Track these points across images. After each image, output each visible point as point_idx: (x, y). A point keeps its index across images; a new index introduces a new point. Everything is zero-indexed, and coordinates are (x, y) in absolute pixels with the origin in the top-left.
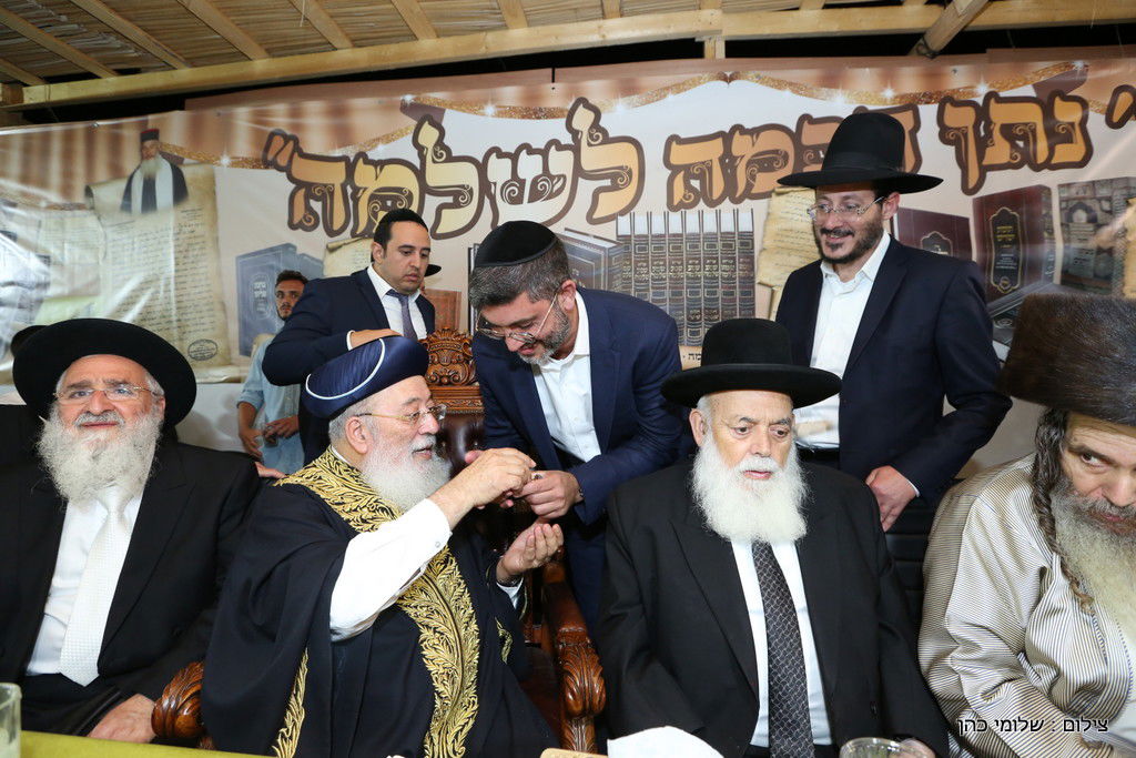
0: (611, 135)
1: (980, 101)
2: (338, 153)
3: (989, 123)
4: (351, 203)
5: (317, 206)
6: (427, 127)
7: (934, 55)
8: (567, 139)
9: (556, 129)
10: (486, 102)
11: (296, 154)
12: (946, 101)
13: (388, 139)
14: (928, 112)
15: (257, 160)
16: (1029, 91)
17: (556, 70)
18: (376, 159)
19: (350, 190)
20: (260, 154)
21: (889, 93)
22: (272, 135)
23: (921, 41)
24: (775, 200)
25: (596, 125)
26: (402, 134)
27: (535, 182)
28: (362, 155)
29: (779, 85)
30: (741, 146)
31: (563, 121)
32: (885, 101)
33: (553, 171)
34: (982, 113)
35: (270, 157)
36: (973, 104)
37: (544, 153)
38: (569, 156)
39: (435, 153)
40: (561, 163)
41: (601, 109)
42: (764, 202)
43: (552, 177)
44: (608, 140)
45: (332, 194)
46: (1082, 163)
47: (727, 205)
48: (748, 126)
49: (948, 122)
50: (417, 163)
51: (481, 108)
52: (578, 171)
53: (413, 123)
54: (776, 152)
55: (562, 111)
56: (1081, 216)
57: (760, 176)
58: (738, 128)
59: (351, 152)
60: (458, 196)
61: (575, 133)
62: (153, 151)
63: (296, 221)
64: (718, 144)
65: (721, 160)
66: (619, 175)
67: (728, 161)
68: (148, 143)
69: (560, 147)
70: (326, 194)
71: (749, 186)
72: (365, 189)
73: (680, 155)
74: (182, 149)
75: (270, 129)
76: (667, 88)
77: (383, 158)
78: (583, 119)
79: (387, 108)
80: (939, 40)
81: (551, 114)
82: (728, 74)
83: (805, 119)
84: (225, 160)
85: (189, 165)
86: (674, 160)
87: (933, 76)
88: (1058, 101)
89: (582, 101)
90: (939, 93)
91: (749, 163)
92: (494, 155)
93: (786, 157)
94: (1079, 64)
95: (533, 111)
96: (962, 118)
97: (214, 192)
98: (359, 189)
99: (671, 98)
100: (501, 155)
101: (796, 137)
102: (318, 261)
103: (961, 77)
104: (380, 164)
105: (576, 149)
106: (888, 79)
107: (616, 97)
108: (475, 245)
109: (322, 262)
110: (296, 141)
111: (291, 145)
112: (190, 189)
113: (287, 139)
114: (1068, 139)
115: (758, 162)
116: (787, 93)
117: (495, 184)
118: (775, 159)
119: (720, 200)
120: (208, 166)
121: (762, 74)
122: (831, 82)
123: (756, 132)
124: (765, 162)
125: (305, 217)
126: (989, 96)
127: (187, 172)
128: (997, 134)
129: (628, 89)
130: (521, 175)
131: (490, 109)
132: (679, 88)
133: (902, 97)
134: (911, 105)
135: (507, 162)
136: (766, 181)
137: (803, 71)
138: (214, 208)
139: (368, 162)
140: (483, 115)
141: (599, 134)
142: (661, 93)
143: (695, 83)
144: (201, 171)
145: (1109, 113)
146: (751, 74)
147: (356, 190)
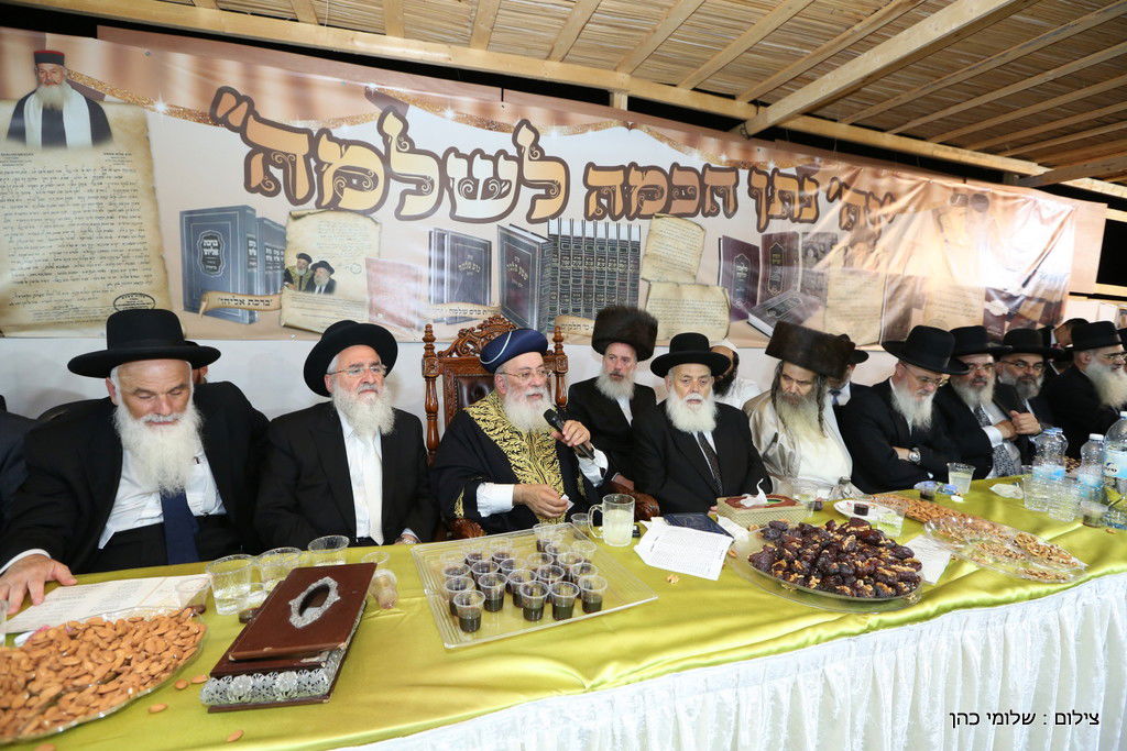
0: (547, 154)
1: (770, 172)
2: (299, 124)
3: (773, 188)
4: (315, 176)
5: (278, 173)
6: (390, 116)
7: (750, 137)
8: (513, 151)
9: (503, 141)
10: (446, 106)
11: (251, 118)
12: (754, 169)
13: (353, 121)
14: (744, 174)
15: (203, 115)
16: (792, 171)
17: (505, 90)
18: (341, 138)
19: (313, 163)
20: (207, 109)
21: (724, 158)
22: (222, 91)
23: (742, 125)
24: (654, 220)
25: (535, 144)
26: (366, 119)
27: (487, 182)
28: (325, 131)
29: (661, 138)
30: (635, 178)
31: (510, 135)
32: (720, 163)
33: (502, 176)
34: (770, 181)
35: (220, 114)
36: (766, 174)
37: (495, 159)
38: (514, 165)
39: (400, 143)
40: (508, 170)
41: (540, 131)
42: (647, 222)
43: (501, 181)
44: (544, 158)
45: (294, 164)
46: (814, 221)
47: (624, 221)
48: (641, 164)
49: (754, 184)
50: (382, 149)
51: (442, 110)
52: (521, 180)
53: (376, 110)
54: (656, 186)
55: (509, 127)
56: (811, 253)
57: (646, 203)
58: (633, 165)
59: (315, 127)
60: (420, 185)
61: (519, 148)
62: (56, 77)
63: (253, 185)
64: (620, 173)
65: (622, 186)
66: (551, 187)
67: (626, 187)
68: (47, 67)
69: (508, 158)
70: (287, 163)
71: (639, 209)
72: (330, 164)
73: (596, 179)
74: (101, 83)
75: (220, 85)
76: (588, 125)
77: (348, 138)
78: (526, 137)
79: (351, 91)
80: (754, 129)
81: (500, 128)
82: (630, 123)
83: (675, 166)
84: (161, 107)
85: (109, 102)
86: (590, 182)
87: (747, 151)
88: (806, 181)
89: (525, 122)
90: (750, 163)
91: (640, 192)
92: (452, 154)
93: (662, 191)
94: (817, 159)
95: (487, 122)
96: (761, 182)
97: (148, 138)
98: (323, 163)
99: (590, 133)
100: (459, 155)
101: (669, 177)
102: (281, 226)
103: (762, 155)
104: (345, 144)
105: (519, 160)
106: (724, 148)
107: (552, 125)
108: (435, 229)
109: (285, 228)
110: (251, 104)
111: (244, 106)
112: (114, 129)
113: (240, 99)
114: (809, 206)
115: (645, 192)
116: (665, 146)
117: (453, 179)
118: (654, 192)
119: (619, 217)
120: (139, 109)
121: (652, 128)
122: (692, 143)
123: (645, 170)
124: (650, 193)
125: (264, 182)
126: (775, 171)
127: (111, 111)
128: (776, 196)
129: (560, 120)
130: (476, 175)
131: (449, 113)
132: (597, 127)
133: (731, 161)
134: (733, 168)
135: (464, 162)
136: (648, 207)
137: (676, 132)
138: (149, 156)
139: (331, 138)
140: (444, 117)
141: (538, 153)
142: (584, 128)
143: (607, 126)
144: (129, 112)
145: (828, 192)
146: (644, 126)
147: (320, 164)
